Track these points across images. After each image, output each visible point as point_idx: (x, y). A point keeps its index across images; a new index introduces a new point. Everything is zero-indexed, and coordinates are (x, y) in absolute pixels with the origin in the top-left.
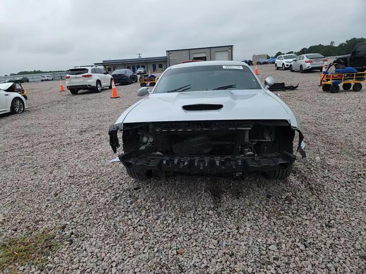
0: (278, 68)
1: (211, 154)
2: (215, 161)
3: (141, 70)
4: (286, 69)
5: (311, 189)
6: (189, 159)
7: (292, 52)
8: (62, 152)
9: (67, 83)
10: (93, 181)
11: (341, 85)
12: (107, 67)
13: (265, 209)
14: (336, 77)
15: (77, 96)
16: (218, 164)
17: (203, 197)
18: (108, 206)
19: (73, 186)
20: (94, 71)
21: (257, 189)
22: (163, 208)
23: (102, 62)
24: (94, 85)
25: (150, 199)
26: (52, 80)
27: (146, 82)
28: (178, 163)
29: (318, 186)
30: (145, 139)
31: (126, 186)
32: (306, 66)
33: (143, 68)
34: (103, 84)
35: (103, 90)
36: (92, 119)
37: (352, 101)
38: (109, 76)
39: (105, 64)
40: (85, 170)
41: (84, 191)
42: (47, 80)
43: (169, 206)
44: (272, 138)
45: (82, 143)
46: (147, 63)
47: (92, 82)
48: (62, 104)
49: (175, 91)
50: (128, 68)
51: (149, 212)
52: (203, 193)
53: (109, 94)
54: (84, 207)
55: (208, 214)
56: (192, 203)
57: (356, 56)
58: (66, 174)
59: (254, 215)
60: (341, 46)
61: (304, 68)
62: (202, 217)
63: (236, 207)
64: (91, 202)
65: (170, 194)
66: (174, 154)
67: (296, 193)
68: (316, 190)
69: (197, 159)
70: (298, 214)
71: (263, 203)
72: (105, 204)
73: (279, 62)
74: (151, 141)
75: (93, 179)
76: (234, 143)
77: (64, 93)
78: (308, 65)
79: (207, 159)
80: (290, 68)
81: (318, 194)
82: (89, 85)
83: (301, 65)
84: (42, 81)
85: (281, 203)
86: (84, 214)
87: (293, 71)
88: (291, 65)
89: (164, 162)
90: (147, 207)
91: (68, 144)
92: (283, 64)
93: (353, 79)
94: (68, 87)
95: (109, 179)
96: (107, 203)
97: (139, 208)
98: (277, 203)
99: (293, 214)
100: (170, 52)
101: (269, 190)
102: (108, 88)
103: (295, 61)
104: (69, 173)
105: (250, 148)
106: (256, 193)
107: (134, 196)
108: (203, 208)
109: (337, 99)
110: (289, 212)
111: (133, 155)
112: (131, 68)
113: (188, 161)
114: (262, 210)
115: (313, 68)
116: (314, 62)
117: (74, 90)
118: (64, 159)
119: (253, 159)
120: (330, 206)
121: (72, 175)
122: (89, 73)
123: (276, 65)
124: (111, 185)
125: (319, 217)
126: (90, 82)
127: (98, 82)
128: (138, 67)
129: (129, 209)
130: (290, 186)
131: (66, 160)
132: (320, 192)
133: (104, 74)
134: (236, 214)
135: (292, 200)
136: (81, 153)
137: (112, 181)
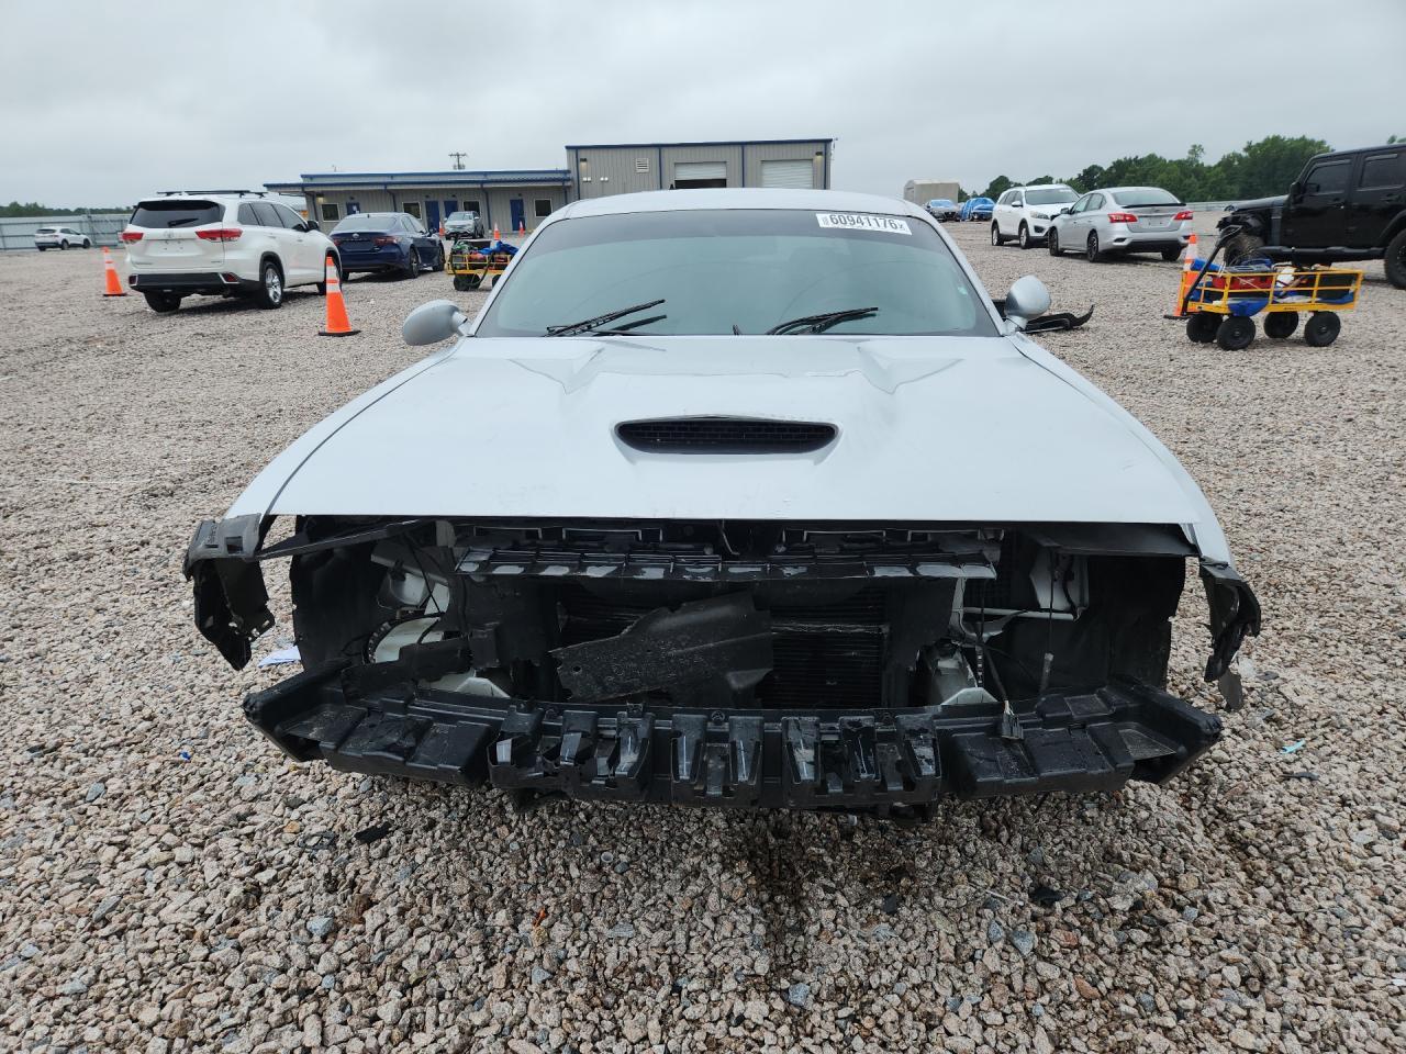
0: (1002, 240)
1: (765, 697)
2: (791, 748)
3: (461, 220)
4: (1032, 243)
5: (1239, 846)
6: (643, 730)
7: (1048, 180)
8: (35, 597)
9: (130, 261)
10: (151, 781)
11: (1259, 319)
12: (321, 200)
13: (1032, 984)
14: (1248, 286)
15: (175, 319)
16: (806, 773)
17: (713, 898)
18: (198, 952)
19: (40, 810)
20: (252, 215)
21: (984, 847)
22: (497, 976)
23: (301, 181)
24: (253, 274)
25: (437, 910)
26: (86, 245)
27: (479, 273)
28: (583, 756)
29: (1270, 834)
30: (413, 589)
31: (318, 818)
32: (1109, 234)
33: (470, 214)
34: (293, 273)
35: (290, 297)
36: (214, 430)
37: (1310, 389)
38: (321, 240)
39: (309, 188)
40: (125, 711)
41: (90, 842)
42: (64, 245)
43: (530, 956)
44: (1075, 598)
45: (144, 552)
46: (486, 192)
47: (241, 260)
48: (102, 353)
49: (584, 328)
50: (408, 209)
51: (421, 1002)
52: (712, 871)
53: (313, 315)
54: (68, 957)
55: (741, 1020)
56: (658, 938)
57: (1308, 203)
58: (21, 728)
59: (985, 1026)
60: (1226, 163)
61: (1105, 242)
62: (708, 1039)
63: (887, 976)
64: (115, 924)
65: (545, 871)
66: (565, 695)
67: (1174, 876)
68: (1263, 854)
69: (688, 726)
70: (1208, 1012)
71: (1026, 946)
72: (189, 936)
73: (1007, 215)
74: (444, 608)
75: (153, 766)
76: (885, 629)
77: (118, 304)
78: (1121, 230)
79: (743, 729)
80: (1048, 241)
81: (1279, 878)
82: (228, 276)
83: (1093, 232)
84: (42, 247)
85: (1112, 940)
86: (58, 1005)
87: (1059, 253)
88: (1053, 229)
89: (504, 751)
90: (411, 964)
91: (74, 557)
92: (1023, 224)
93: (1309, 294)
94: (132, 279)
95: (239, 767)
96: (199, 928)
97: (367, 970)
98: (1091, 937)
99: (1179, 1014)
100: (582, 154)
101: (1038, 852)
102: (314, 288)
103: (1071, 212)
104: (39, 727)
105: (969, 656)
106: (984, 878)
107: (353, 884)
108: (715, 977)
109: (1247, 373)
110: (1161, 1001)
111: (335, 688)
112: (423, 210)
113: (640, 746)
114: (1018, 985)
115: (1138, 246)
116: (1144, 223)
117: (164, 294)
118: (33, 641)
119: (995, 730)
120: (1352, 963)
121: (51, 741)
122: (229, 222)
123: (995, 225)
124: (242, 809)
125: (1313, 1034)
126: (233, 261)
127: (271, 261)
128: (452, 208)
129: (311, 978)
130: (1138, 827)
131: (42, 646)
132: (1289, 873)
133: (299, 228)
134: (891, 1016)
135: (1164, 923)
136: (126, 608)
137: (248, 785)
